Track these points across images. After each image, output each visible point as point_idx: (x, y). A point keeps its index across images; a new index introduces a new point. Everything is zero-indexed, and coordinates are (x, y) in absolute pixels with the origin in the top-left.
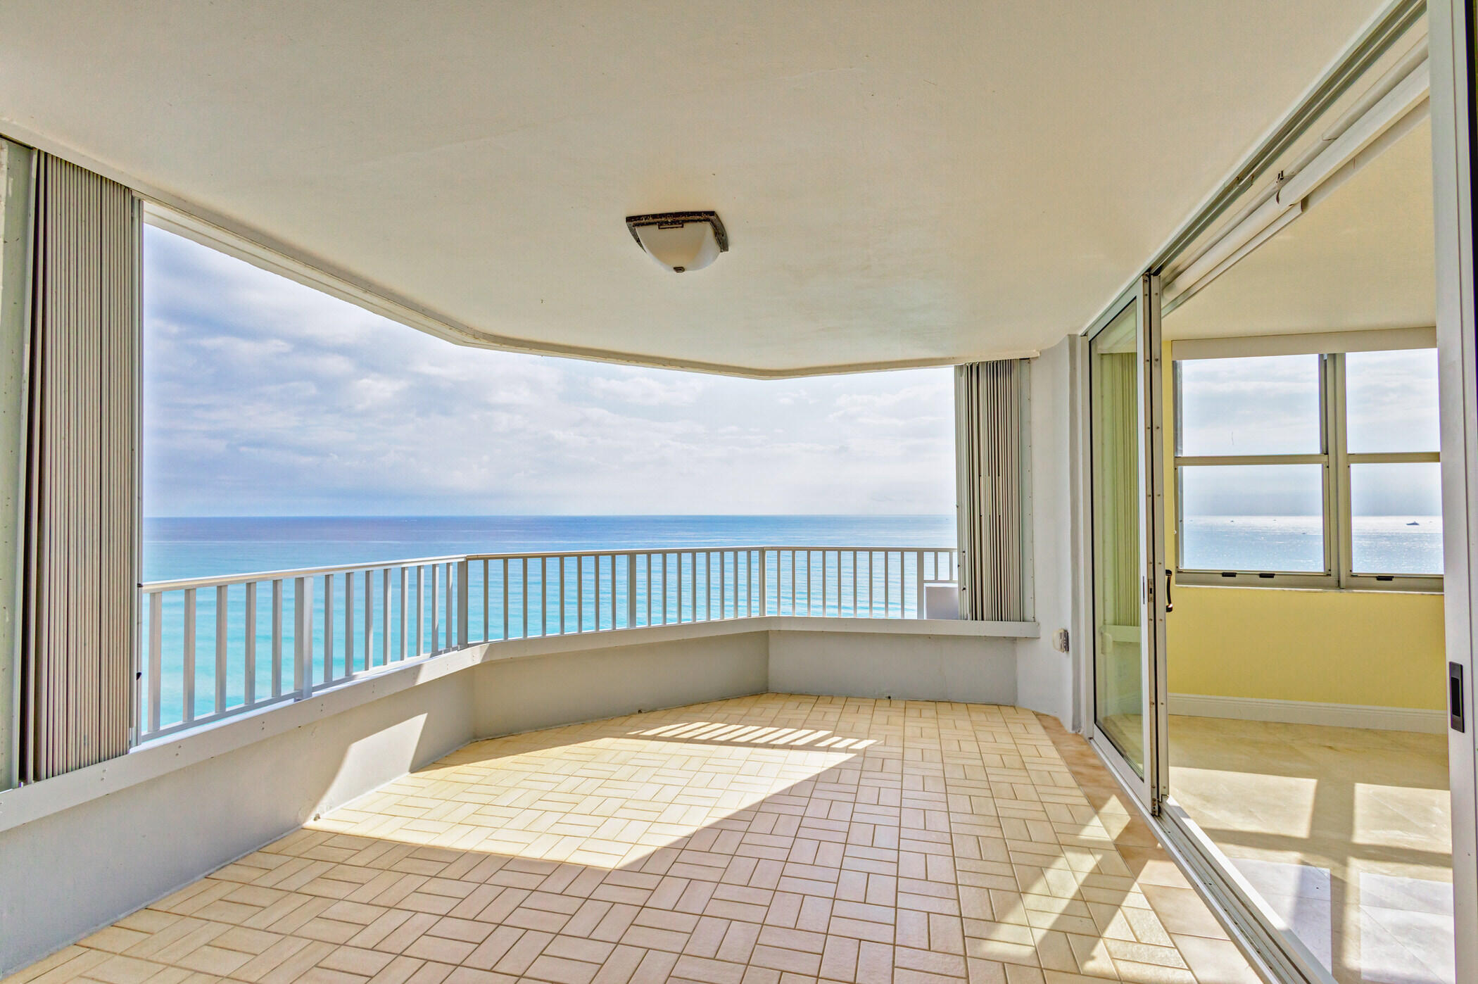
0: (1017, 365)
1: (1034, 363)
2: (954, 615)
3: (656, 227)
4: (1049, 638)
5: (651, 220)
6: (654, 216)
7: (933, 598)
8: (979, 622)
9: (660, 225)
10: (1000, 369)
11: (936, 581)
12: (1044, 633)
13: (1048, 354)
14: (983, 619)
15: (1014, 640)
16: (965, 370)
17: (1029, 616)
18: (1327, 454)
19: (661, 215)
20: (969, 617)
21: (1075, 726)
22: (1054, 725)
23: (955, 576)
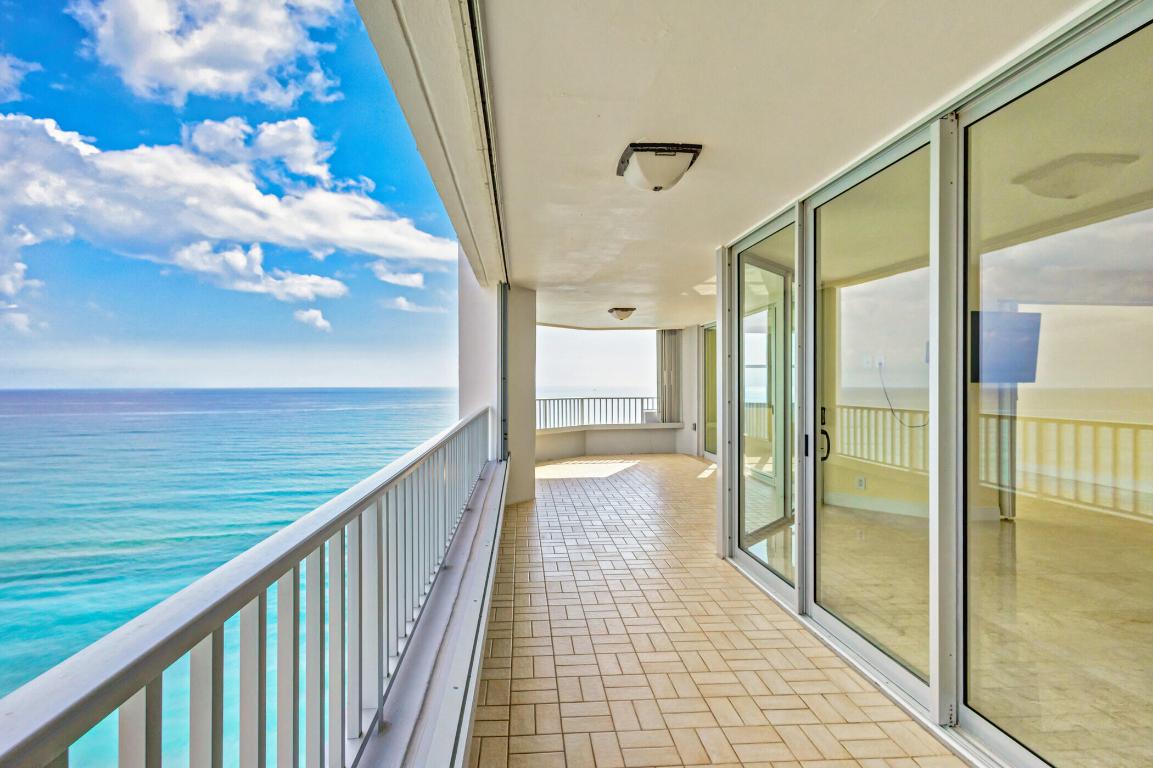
0: (679, 331)
2: (656, 422)
4: (688, 427)
5: (621, 309)
7: (647, 416)
10: (673, 332)
11: (647, 409)
12: (686, 426)
13: (690, 328)
14: (666, 422)
15: (676, 429)
16: (660, 333)
17: (680, 421)
19: (623, 309)
20: (661, 422)
21: (698, 454)
22: (690, 456)
23: (656, 407)
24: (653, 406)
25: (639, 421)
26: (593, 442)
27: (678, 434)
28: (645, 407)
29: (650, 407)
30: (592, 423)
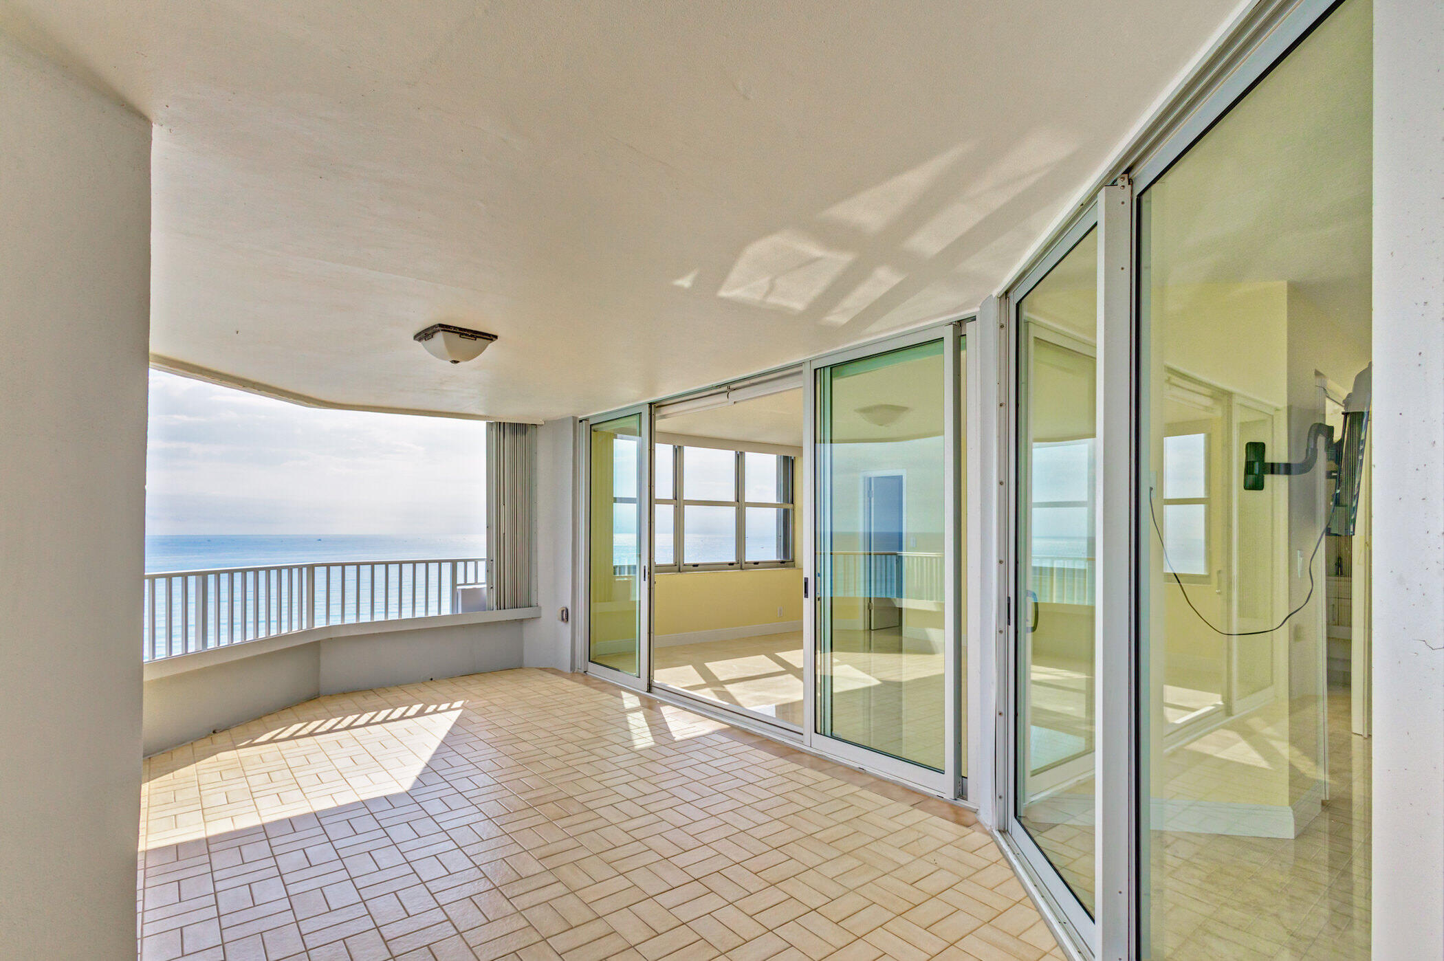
0: (530, 429)
1: (539, 428)
2: (483, 608)
3: (458, 335)
4: (549, 614)
5: (458, 331)
6: (460, 329)
7: (468, 597)
8: (502, 611)
9: (461, 335)
10: (520, 429)
11: (466, 584)
12: (544, 613)
13: (554, 424)
14: (505, 608)
15: (522, 621)
16: (495, 426)
17: (534, 603)
18: (676, 499)
19: (465, 330)
20: (495, 607)
21: (572, 668)
22: (556, 672)
23: (482, 577)
24: (478, 577)
25: (446, 610)
26: (336, 667)
27: (529, 632)
28: (460, 580)
29: (471, 579)
30: (335, 621)
